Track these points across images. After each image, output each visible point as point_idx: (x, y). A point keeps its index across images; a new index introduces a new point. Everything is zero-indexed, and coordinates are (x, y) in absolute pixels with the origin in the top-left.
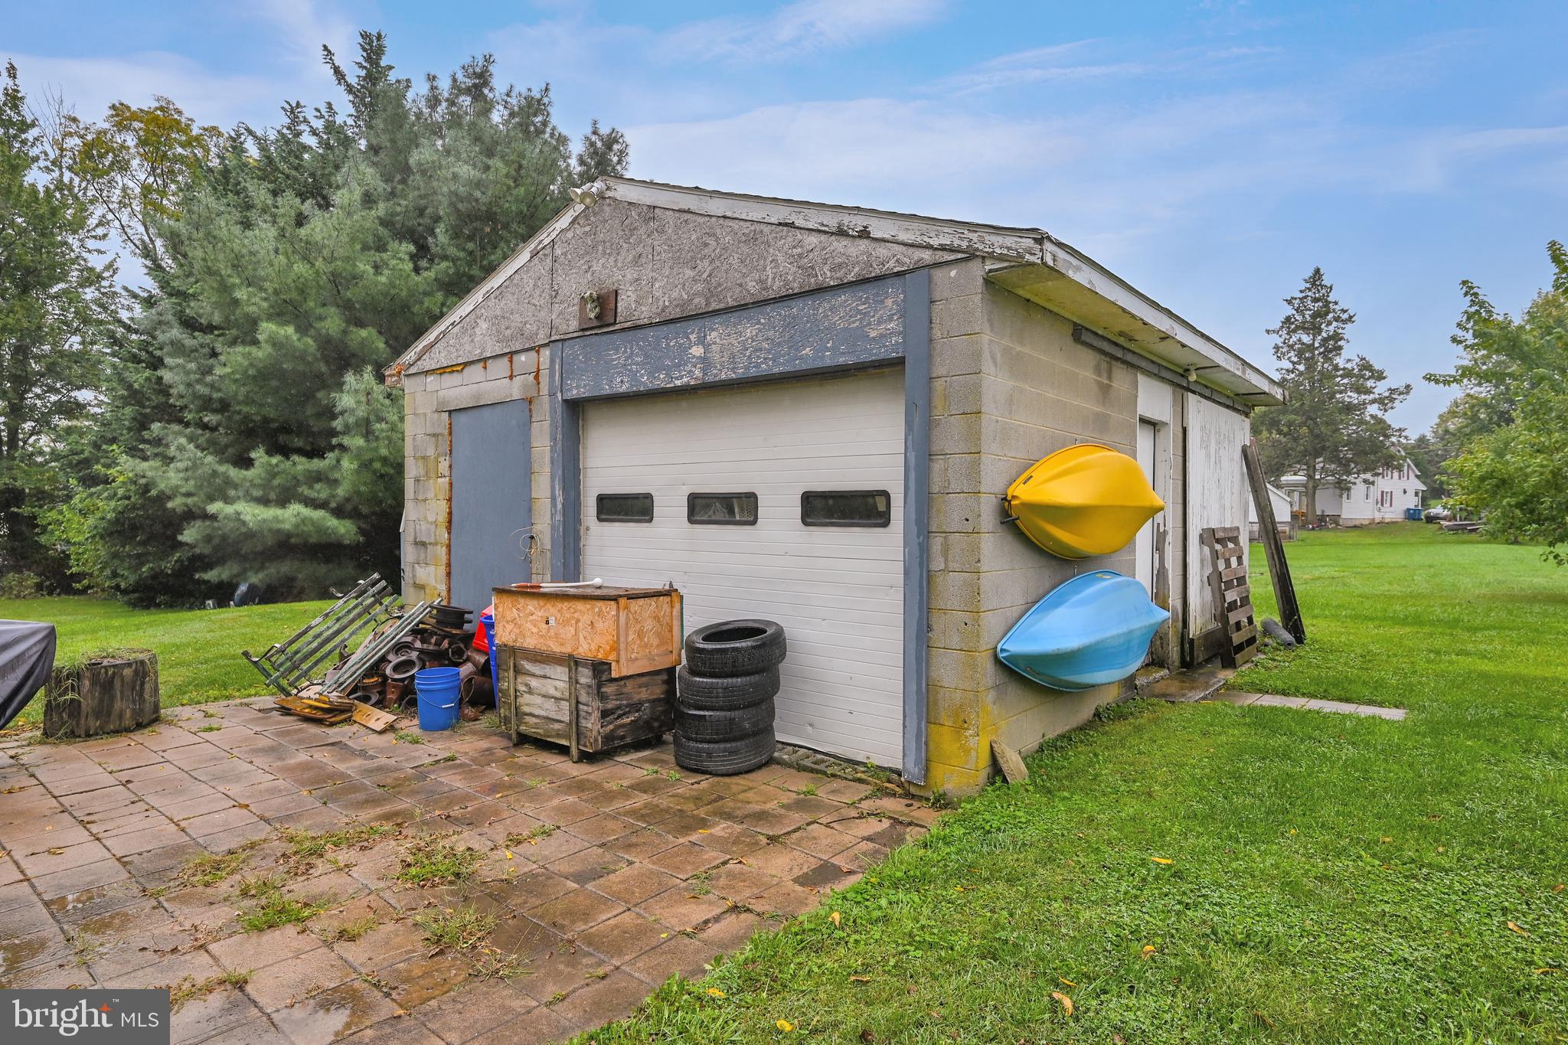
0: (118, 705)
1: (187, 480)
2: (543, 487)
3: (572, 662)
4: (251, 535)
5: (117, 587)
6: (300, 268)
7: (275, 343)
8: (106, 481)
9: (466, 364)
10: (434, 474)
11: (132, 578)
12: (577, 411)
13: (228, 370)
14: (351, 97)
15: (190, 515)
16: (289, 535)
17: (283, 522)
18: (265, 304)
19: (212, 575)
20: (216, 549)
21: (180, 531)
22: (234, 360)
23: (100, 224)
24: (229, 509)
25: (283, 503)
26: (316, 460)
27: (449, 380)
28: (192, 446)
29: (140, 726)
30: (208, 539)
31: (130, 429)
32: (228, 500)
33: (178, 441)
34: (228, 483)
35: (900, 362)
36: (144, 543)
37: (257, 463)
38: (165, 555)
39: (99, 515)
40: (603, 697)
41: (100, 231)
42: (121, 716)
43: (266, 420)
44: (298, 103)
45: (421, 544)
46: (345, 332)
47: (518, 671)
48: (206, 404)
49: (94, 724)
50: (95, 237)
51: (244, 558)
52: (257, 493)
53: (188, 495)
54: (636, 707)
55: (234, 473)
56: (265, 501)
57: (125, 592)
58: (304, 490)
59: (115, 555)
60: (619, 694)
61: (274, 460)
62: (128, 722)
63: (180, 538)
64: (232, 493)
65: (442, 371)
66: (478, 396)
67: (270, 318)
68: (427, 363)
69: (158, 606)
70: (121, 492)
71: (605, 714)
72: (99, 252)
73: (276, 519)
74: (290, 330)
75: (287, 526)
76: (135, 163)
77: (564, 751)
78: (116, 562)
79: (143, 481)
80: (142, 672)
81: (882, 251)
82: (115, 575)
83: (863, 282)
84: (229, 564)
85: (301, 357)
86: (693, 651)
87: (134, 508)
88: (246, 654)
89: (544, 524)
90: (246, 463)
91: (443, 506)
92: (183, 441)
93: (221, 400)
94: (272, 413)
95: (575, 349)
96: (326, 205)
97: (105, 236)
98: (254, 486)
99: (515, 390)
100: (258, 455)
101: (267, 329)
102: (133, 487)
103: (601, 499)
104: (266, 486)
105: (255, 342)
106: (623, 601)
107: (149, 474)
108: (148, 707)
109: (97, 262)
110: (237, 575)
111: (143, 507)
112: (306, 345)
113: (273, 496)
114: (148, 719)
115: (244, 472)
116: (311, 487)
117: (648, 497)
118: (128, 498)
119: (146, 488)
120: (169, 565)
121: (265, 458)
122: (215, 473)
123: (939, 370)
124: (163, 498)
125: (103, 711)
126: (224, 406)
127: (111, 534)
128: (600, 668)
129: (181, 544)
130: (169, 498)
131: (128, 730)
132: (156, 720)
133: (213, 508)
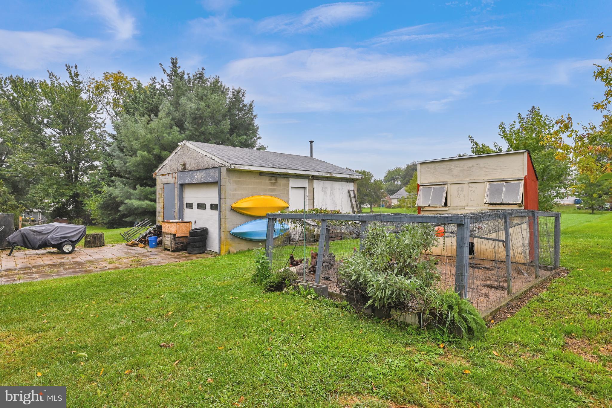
0: (97, 242)
1: (120, 193)
2: (177, 201)
3: (171, 234)
4: (136, 209)
5: (103, 223)
6: (149, 136)
7: (142, 157)
8: (100, 192)
9: (166, 174)
10: (161, 197)
11: (107, 220)
12: (182, 186)
13: (130, 163)
14: (168, 77)
15: (122, 203)
16: (145, 209)
17: (143, 205)
18: (140, 145)
19: (127, 219)
20: (129, 212)
21: (119, 207)
22: (132, 161)
23: (101, 109)
24: (130, 202)
25: (143, 200)
26: (153, 188)
27: (164, 177)
28: (122, 184)
29: (101, 246)
30: (126, 209)
31: (108, 176)
32: (130, 199)
33: (118, 182)
34: (131, 194)
35: (218, 182)
36: (110, 210)
37: (138, 189)
38: (115, 214)
39: (99, 202)
40: (175, 240)
41: (101, 111)
42: (97, 244)
43: (141, 176)
44: (155, 78)
45: (159, 212)
46: (160, 152)
47: (164, 236)
48: (126, 171)
49: (93, 245)
50: (99, 113)
51: (136, 214)
52: (138, 197)
53: (121, 197)
54: (182, 243)
55: (132, 191)
56: (140, 199)
57: (105, 224)
58: (149, 196)
59: (103, 214)
60: (179, 240)
61: (142, 188)
62: (99, 245)
63: (119, 209)
64: (132, 197)
65: (162, 175)
66: (167, 181)
67: (140, 150)
68: (160, 173)
69: (114, 228)
70: (104, 196)
71: (175, 243)
72: (101, 118)
73: (142, 205)
74: (145, 153)
75: (144, 206)
76: (111, 90)
77: (169, 250)
78: (103, 216)
79: (109, 193)
80: (101, 236)
81: (216, 163)
82: (103, 219)
83: (214, 168)
84: (131, 217)
85: (149, 160)
86: (190, 232)
87: (108, 200)
88: (120, 234)
89: (177, 209)
90: (135, 189)
91: (162, 204)
92: (119, 183)
93: (129, 171)
94: (142, 175)
95: (181, 174)
96: (156, 115)
97: (102, 113)
98: (137, 195)
99: (173, 180)
100: (138, 187)
101: (139, 152)
102: (107, 195)
103: (186, 204)
104: (140, 195)
105: (137, 156)
106: (178, 223)
107: (111, 191)
108: (102, 243)
109: (100, 121)
110: (134, 220)
111: (110, 200)
112: (150, 157)
113: (142, 198)
114: (102, 245)
115: (135, 191)
116: (151, 196)
117: (192, 204)
118: (106, 198)
119: (110, 195)
120: (117, 216)
121: (140, 188)
122: (127, 192)
123: (222, 184)
124: (115, 198)
125: (94, 242)
126: (130, 173)
127: (102, 208)
128: (174, 235)
129: (120, 211)
130: (117, 198)
131: (98, 247)
132: (104, 245)
133: (126, 201)
